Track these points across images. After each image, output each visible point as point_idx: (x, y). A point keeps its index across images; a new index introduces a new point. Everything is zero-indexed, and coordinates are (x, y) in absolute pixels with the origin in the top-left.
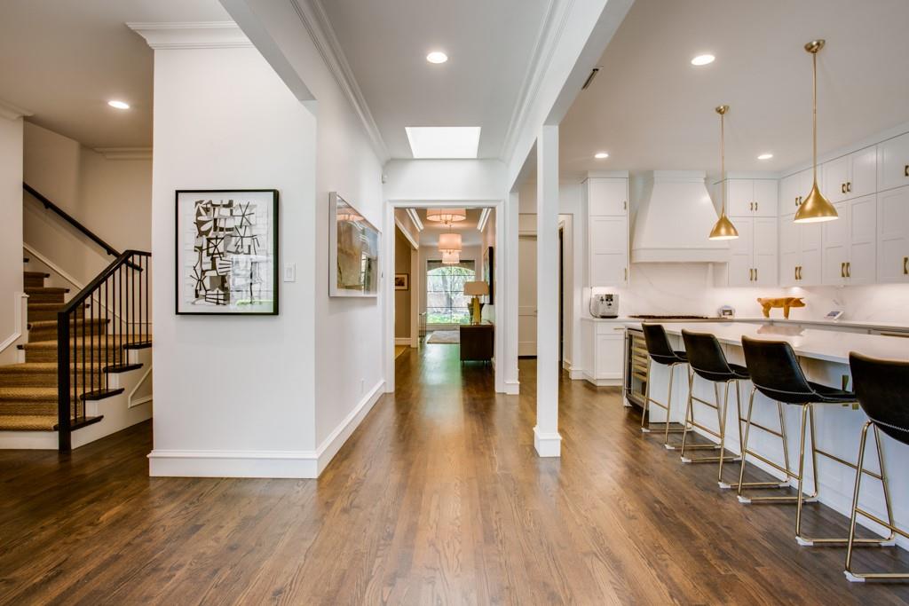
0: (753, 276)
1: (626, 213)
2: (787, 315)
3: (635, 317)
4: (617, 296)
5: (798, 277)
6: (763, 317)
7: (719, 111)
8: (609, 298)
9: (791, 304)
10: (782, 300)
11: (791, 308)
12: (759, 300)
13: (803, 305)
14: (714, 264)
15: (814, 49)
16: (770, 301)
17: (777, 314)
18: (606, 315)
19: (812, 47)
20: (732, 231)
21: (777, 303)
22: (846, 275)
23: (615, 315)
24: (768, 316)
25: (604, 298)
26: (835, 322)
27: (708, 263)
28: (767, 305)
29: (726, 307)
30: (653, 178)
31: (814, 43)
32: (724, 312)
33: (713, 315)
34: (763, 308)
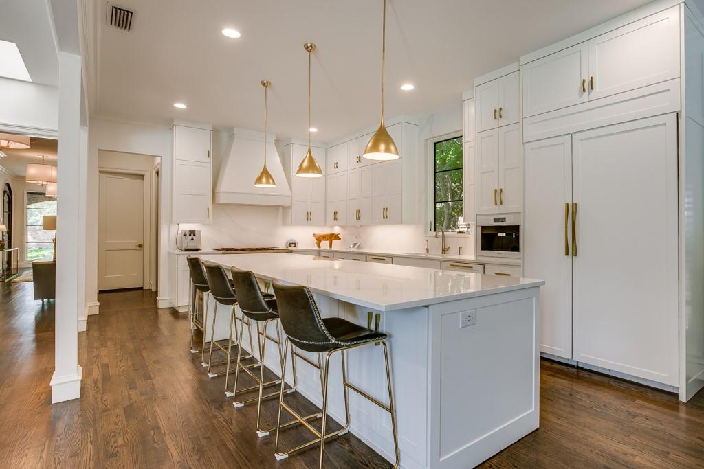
0: (309, 217)
1: (209, 160)
2: (331, 246)
3: (217, 249)
4: (200, 231)
5: (336, 219)
6: (317, 248)
7: (264, 85)
8: (192, 233)
9: (333, 238)
10: (328, 235)
11: (334, 241)
12: (314, 235)
13: (340, 239)
14: (283, 207)
15: (309, 49)
16: (321, 236)
17: (325, 245)
18: (189, 248)
19: (308, 47)
20: (271, 181)
21: (324, 237)
22: (358, 218)
23: (198, 248)
24: (319, 246)
25: (188, 234)
26: (356, 251)
27: (279, 206)
28: (319, 239)
29: (291, 240)
30: (234, 134)
31: (309, 45)
32: (290, 244)
33: (282, 247)
34: (316, 241)
